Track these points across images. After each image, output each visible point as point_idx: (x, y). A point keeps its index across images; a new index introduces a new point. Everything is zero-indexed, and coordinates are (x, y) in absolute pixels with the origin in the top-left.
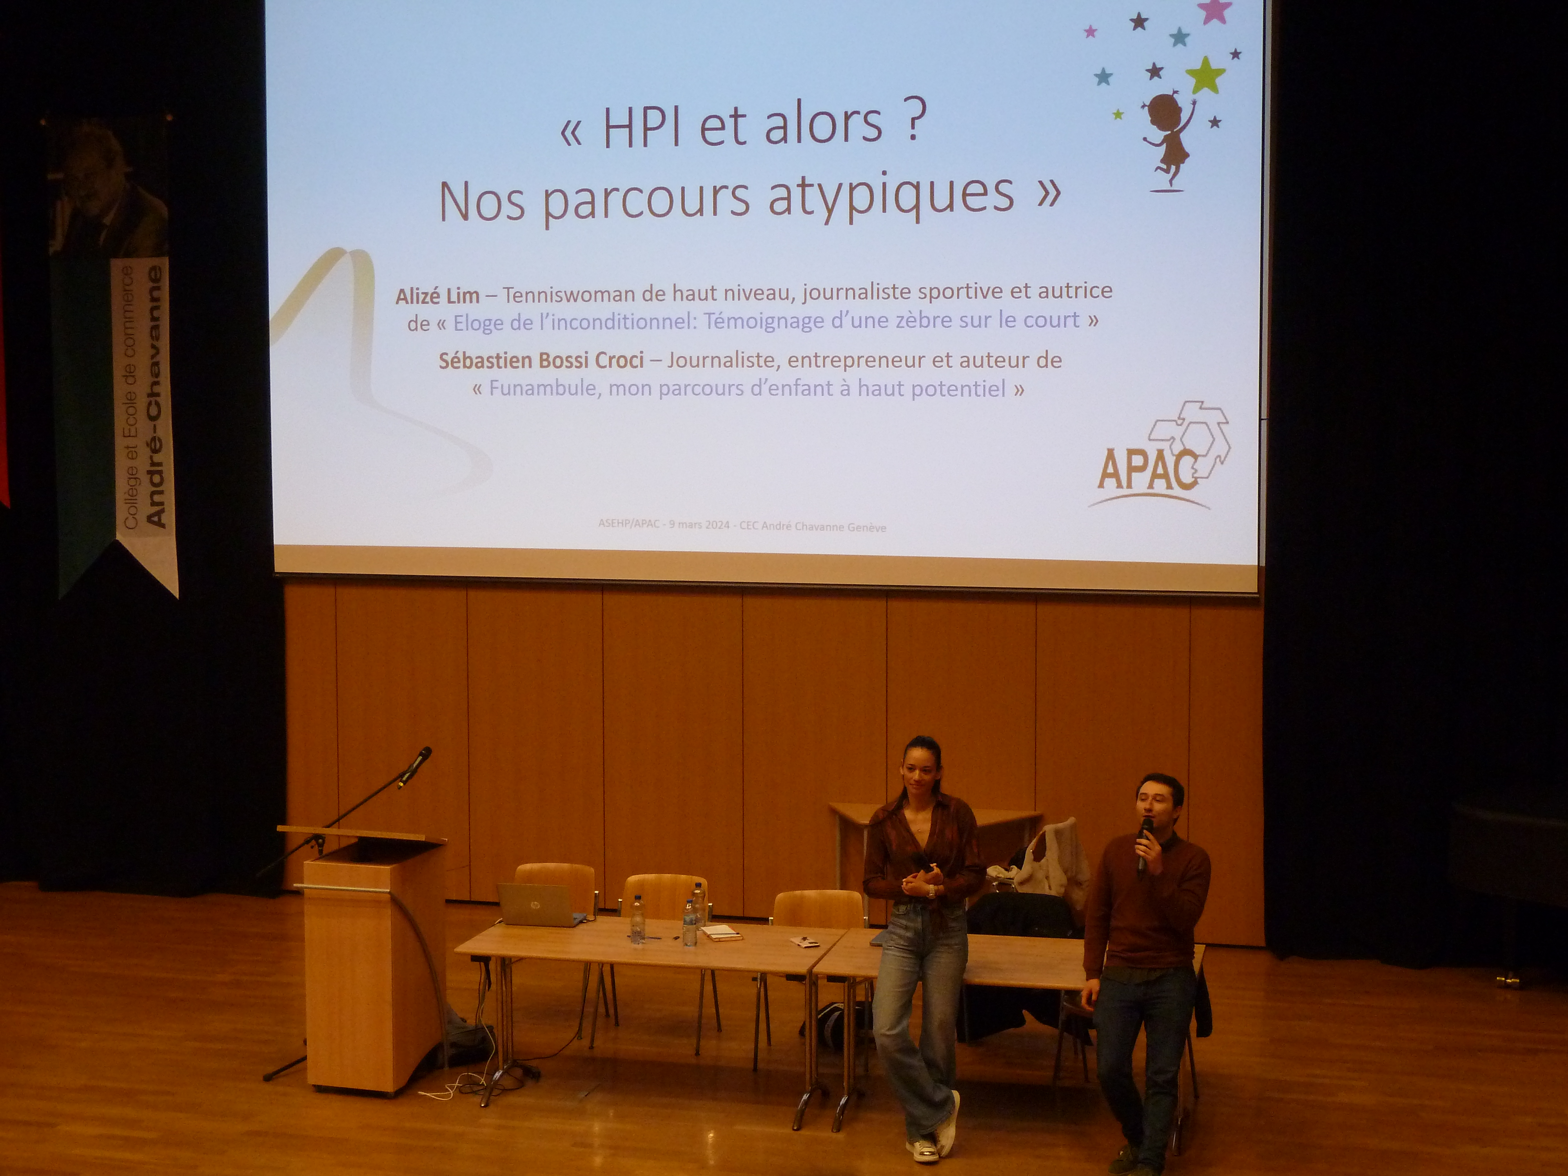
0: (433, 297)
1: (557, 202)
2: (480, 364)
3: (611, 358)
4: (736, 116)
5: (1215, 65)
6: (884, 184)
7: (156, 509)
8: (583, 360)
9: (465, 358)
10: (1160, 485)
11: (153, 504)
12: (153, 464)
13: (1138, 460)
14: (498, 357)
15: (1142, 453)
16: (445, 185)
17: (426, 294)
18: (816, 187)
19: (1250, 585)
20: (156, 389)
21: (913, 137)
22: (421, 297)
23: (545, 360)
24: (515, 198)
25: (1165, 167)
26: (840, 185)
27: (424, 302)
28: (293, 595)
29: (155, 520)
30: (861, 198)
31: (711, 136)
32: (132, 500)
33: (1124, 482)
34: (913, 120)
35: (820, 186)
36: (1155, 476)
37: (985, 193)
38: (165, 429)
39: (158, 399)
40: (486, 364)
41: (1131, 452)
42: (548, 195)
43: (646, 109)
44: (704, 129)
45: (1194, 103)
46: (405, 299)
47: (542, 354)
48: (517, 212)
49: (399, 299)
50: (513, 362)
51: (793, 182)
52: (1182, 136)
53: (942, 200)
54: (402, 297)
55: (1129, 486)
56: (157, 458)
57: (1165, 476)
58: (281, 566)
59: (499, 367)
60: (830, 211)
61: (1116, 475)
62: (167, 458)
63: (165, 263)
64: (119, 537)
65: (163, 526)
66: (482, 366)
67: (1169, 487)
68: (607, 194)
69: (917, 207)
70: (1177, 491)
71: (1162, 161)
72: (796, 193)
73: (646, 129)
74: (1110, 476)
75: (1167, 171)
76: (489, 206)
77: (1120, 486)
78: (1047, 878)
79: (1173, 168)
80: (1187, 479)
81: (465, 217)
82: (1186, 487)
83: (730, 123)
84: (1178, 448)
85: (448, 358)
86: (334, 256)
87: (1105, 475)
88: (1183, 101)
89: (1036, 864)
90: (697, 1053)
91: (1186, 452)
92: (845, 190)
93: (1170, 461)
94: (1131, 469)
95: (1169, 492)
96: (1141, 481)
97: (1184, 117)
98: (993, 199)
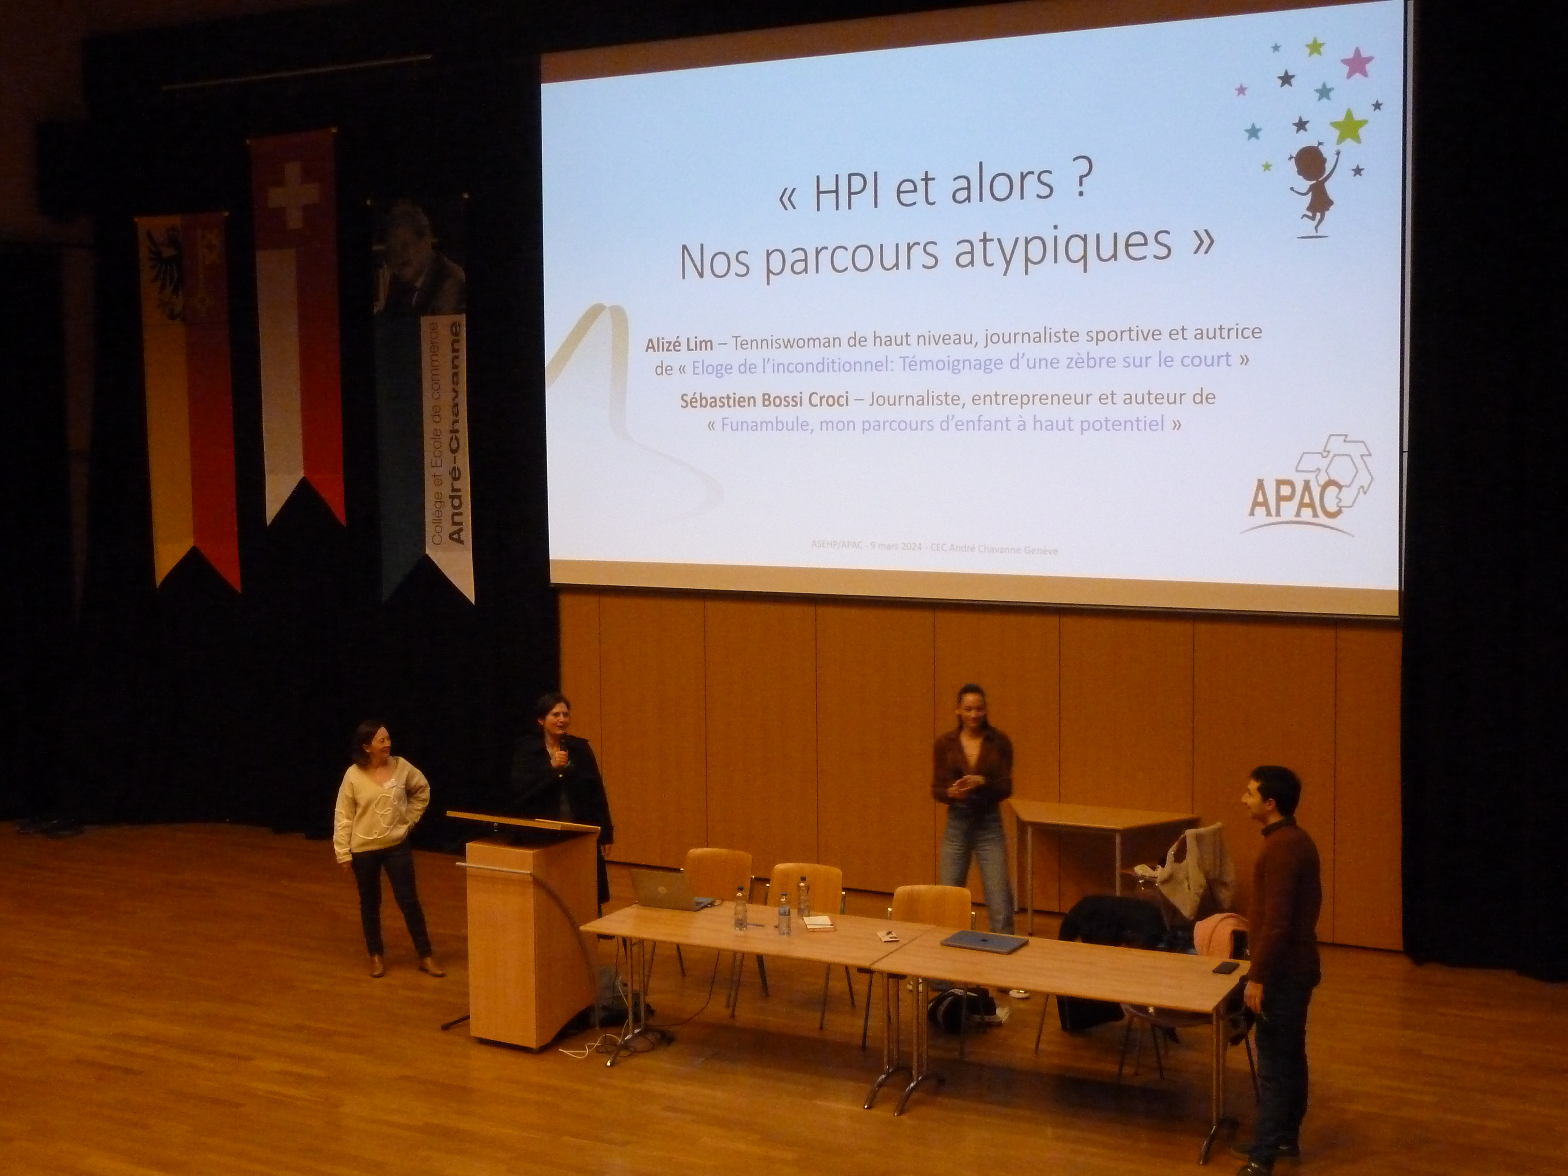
0: (675, 346)
1: (776, 259)
2: (714, 405)
3: (821, 398)
4: (926, 179)
5: (1358, 116)
6: (1056, 238)
7: (456, 528)
8: (798, 400)
9: (701, 399)
10: (1307, 513)
11: (454, 524)
12: (454, 490)
13: (1285, 490)
14: (728, 398)
15: (1290, 483)
16: (684, 247)
17: (670, 343)
18: (996, 242)
19: (1392, 609)
20: (457, 426)
21: (1081, 194)
22: (666, 345)
23: (767, 400)
24: (742, 257)
25: (1310, 214)
26: (1017, 239)
27: (668, 350)
28: (566, 602)
29: (455, 537)
30: (1035, 251)
31: (905, 198)
32: (438, 522)
33: (1273, 511)
34: (1081, 177)
35: (999, 240)
36: (1302, 505)
37: (1146, 244)
38: (464, 461)
39: (457, 435)
40: (718, 403)
41: (1280, 483)
42: (769, 254)
43: (850, 176)
44: (899, 192)
45: (1338, 153)
46: (653, 347)
47: (764, 395)
48: (743, 270)
49: (648, 348)
50: (740, 402)
51: (976, 238)
52: (1327, 185)
53: (1106, 252)
54: (651, 346)
55: (1278, 514)
56: (457, 485)
57: (1311, 505)
58: (556, 578)
59: (729, 406)
60: (1008, 263)
61: (1265, 504)
62: (465, 485)
63: (462, 319)
64: (428, 552)
65: (462, 542)
66: (716, 406)
67: (1315, 515)
68: (818, 252)
69: (1085, 257)
70: (1323, 519)
71: (1308, 209)
72: (979, 248)
73: (850, 194)
74: (1260, 504)
75: (1313, 218)
76: (720, 265)
77: (1269, 514)
78: (1187, 878)
79: (1318, 215)
80: (1332, 507)
81: (701, 275)
82: (1331, 515)
83: (921, 185)
84: (1323, 479)
85: (688, 399)
86: (596, 311)
87: (1256, 504)
88: (1328, 152)
89: (1177, 865)
90: (821, 1028)
91: (1331, 483)
92: (1021, 244)
93: (1316, 491)
94: (1280, 498)
95: (1315, 520)
96: (1289, 509)
97: (1329, 167)
98: (1154, 248)
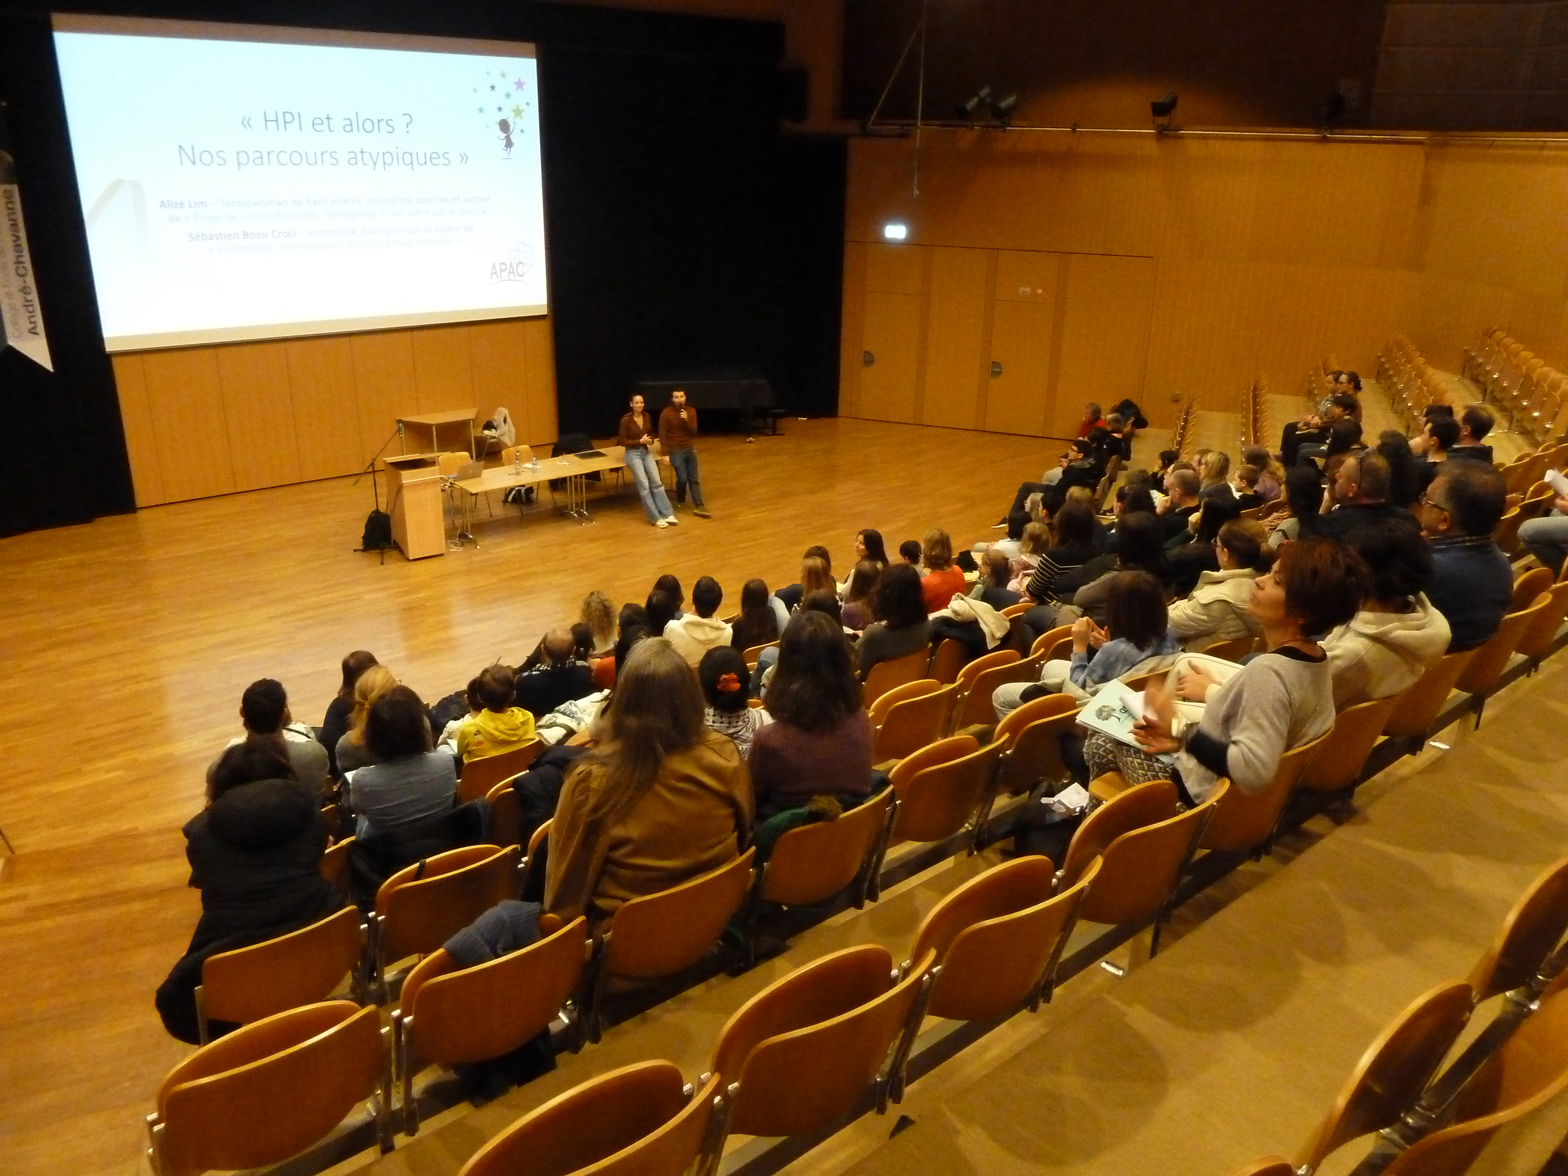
0: (181, 205)
1: (243, 157)
2: (212, 237)
3: (279, 233)
4: (328, 118)
5: (521, 108)
6: (397, 153)
7: (32, 326)
8: (265, 235)
9: (203, 235)
10: (512, 275)
11: (31, 323)
12: (27, 301)
13: (503, 267)
14: (221, 234)
15: (504, 264)
16: (180, 147)
17: (176, 203)
18: (368, 153)
19: (545, 312)
20: (21, 259)
21: (408, 132)
22: (174, 205)
23: (246, 235)
24: (220, 154)
25: (505, 148)
26: (378, 153)
27: (176, 207)
28: (115, 361)
29: (33, 332)
30: (388, 159)
31: (318, 127)
32: (15, 323)
33: (499, 276)
34: (407, 124)
35: (369, 152)
36: (510, 272)
37: (439, 158)
38: (30, 281)
39: (24, 265)
40: (215, 238)
41: (501, 264)
42: (238, 153)
43: (284, 113)
44: (313, 124)
45: (515, 123)
46: (165, 206)
47: (244, 232)
48: (222, 162)
49: (161, 206)
50: (229, 236)
51: (358, 151)
52: (511, 136)
53: (422, 161)
54: (163, 204)
55: (501, 277)
56: (29, 297)
57: (513, 272)
58: (109, 348)
59: (222, 239)
60: (375, 164)
61: (496, 273)
62: (34, 297)
63: (15, 188)
64: (11, 342)
65: (36, 333)
66: (213, 239)
67: (515, 276)
68: (269, 154)
69: (412, 163)
70: (518, 278)
71: (505, 146)
72: (359, 156)
73: (285, 122)
74: (494, 273)
75: (507, 150)
76: (206, 158)
77: (498, 277)
79: (509, 149)
80: (521, 273)
81: (194, 163)
82: (521, 276)
83: (326, 121)
84: (517, 262)
85: (193, 236)
86: (118, 183)
87: (492, 273)
88: (511, 122)
91: (520, 263)
92: (381, 154)
93: (515, 266)
94: (501, 270)
95: (515, 279)
96: (505, 274)
97: (512, 128)
98: (442, 161)
